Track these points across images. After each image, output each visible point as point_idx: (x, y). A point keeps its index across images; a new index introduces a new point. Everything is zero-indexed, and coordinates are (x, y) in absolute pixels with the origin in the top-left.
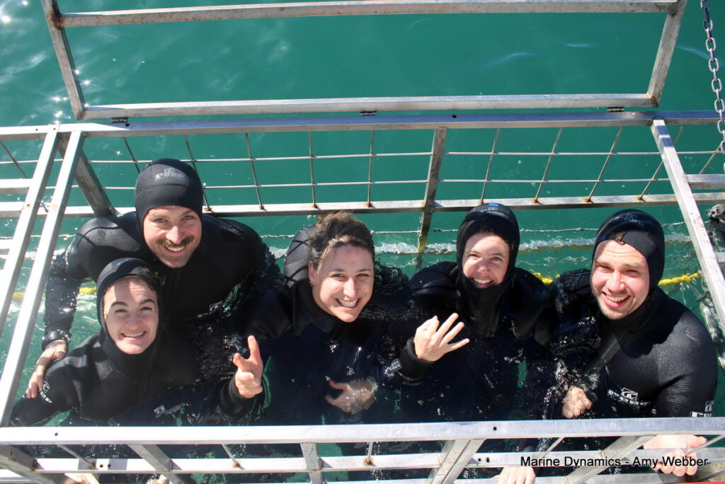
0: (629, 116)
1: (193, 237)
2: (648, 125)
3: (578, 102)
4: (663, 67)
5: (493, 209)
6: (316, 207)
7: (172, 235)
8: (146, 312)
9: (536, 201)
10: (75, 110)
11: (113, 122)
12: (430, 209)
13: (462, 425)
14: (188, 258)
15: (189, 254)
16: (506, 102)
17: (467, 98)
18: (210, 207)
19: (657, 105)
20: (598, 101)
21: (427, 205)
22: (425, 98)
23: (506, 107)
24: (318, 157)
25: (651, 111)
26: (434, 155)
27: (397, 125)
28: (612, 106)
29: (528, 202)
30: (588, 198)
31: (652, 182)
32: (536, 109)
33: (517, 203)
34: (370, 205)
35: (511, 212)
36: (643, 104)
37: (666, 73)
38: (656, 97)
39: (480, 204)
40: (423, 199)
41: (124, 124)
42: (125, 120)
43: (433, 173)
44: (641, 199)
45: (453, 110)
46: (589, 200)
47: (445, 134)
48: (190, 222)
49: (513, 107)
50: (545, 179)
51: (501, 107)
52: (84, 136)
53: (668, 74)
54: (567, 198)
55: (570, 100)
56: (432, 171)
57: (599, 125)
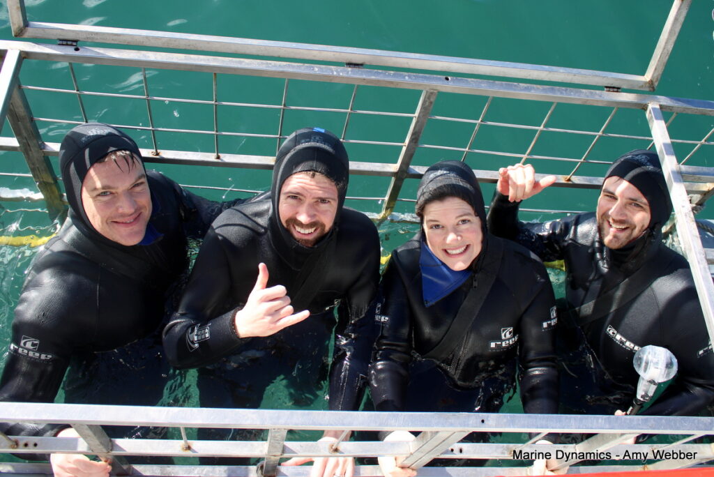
0: (626, 97)
2: (643, 108)
3: (575, 77)
10: (14, 24)
11: (60, 44)
12: (403, 175)
18: (159, 151)
20: (596, 79)
21: (400, 170)
22: (418, 56)
24: (291, 107)
25: (653, 89)
26: (418, 118)
28: (609, 86)
30: (568, 177)
36: (640, 87)
37: (667, 58)
38: (654, 80)
40: (397, 163)
41: (72, 48)
42: (74, 44)
43: (414, 136)
46: (569, 180)
47: (435, 98)
52: (24, 56)
55: (567, 75)
56: (413, 134)
57: (595, 104)
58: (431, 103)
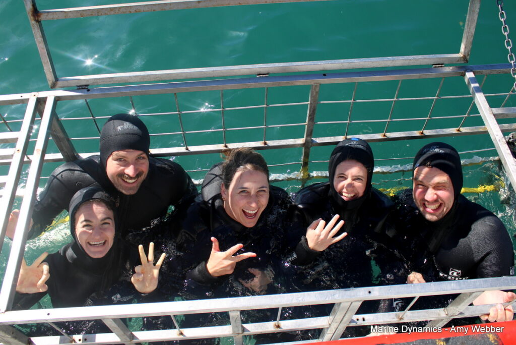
0: (448, 69)
1: (143, 172)
2: (461, 75)
3: (411, 61)
4: (470, 34)
5: (355, 143)
6: (226, 146)
7: (130, 171)
8: (106, 226)
9: (385, 136)
10: (50, 81)
11: (78, 89)
12: (307, 145)
13: (346, 291)
14: (138, 187)
15: (139, 185)
16: (361, 63)
17: (333, 61)
19: (467, 61)
20: (426, 60)
21: (306, 141)
22: (303, 63)
23: (361, 67)
24: (227, 109)
25: (463, 66)
26: (311, 103)
27: (284, 83)
28: (435, 63)
29: (379, 136)
30: (422, 131)
31: (466, 117)
32: (382, 68)
33: (371, 137)
34: (265, 144)
35: (368, 145)
36: (457, 61)
37: (472, 39)
38: (466, 55)
39: (344, 139)
40: (303, 137)
41: (86, 90)
42: (87, 87)
43: (311, 117)
44: (459, 130)
45: (323, 70)
46: (422, 133)
47: (318, 88)
48: (142, 161)
49: (366, 67)
50: (391, 119)
51: (357, 67)
52: (57, 99)
53: (473, 39)
54: (406, 132)
55: (405, 60)
56: (309, 116)
57: (428, 77)
58: (317, 92)
